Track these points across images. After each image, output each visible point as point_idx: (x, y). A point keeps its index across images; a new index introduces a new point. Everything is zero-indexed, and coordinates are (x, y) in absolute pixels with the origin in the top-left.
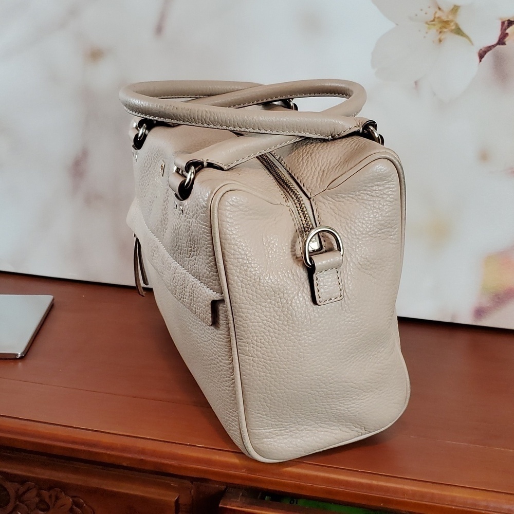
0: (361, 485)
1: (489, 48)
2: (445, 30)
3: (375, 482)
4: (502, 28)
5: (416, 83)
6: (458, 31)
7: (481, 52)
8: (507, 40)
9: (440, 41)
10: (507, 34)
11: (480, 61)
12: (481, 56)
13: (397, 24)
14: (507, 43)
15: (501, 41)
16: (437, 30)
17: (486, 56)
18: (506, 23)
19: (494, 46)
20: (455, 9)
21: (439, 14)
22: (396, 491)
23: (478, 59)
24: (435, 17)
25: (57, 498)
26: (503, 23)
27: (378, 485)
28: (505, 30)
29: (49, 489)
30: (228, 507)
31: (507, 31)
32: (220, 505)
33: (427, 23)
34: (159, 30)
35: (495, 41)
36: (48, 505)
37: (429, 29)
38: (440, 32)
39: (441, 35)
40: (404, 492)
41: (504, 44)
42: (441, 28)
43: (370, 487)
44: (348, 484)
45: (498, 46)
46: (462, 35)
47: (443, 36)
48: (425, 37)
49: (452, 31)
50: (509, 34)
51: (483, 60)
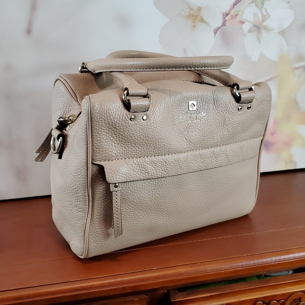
1: (219, 28)
2: (196, 20)
4: (223, 17)
5: (185, 50)
6: (202, 21)
7: (215, 30)
8: (227, 24)
9: (194, 26)
10: (226, 20)
11: (215, 35)
12: (215, 32)
13: (170, 19)
15: (224, 24)
16: (192, 21)
17: (217, 33)
18: (225, 15)
20: (199, 9)
21: (191, 12)
23: (213, 35)
24: (190, 14)
26: (223, 15)
28: (225, 18)
30: (177, 300)
31: (226, 19)
32: (172, 301)
33: (186, 17)
34: (29, 31)
35: (221, 24)
37: (187, 20)
41: (226, 26)
45: (222, 27)
47: (195, 24)
48: (186, 25)
49: (199, 21)
50: (227, 20)
51: (217, 35)
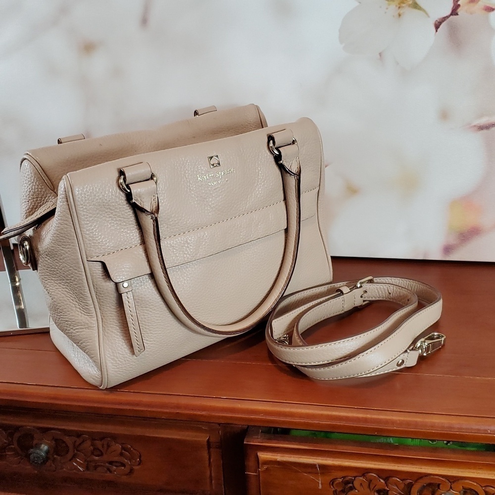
0: (358, 420)
1: (444, 19)
2: (404, 5)
3: (369, 416)
5: (380, 54)
6: (415, 6)
7: (437, 22)
8: (459, 11)
9: (400, 15)
10: (459, 5)
11: (437, 31)
12: (437, 27)
13: (360, 3)
14: (459, 13)
15: (454, 12)
16: (396, 6)
17: (441, 26)
19: (447, 17)
22: (387, 422)
23: (434, 29)
25: (109, 446)
27: (371, 418)
28: (457, 1)
29: (102, 439)
30: (251, 443)
31: (459, 3)
32: (245, 443)
34: (144, 21)
35: (449, 12)
36: (101, 451)
37: (389, 5)
38: (399, 7)
39: (400, 9)
40: (393, 422)
41: (457, 14)
42: (399, 4)
43: (366, 420)
44: (347, 419)
45: (451, 17)
46: (419, 9)
47: (401, 11)
48: (385, 13)
49: (409, 6)
50: (461, 5)
51: (439, 30)
